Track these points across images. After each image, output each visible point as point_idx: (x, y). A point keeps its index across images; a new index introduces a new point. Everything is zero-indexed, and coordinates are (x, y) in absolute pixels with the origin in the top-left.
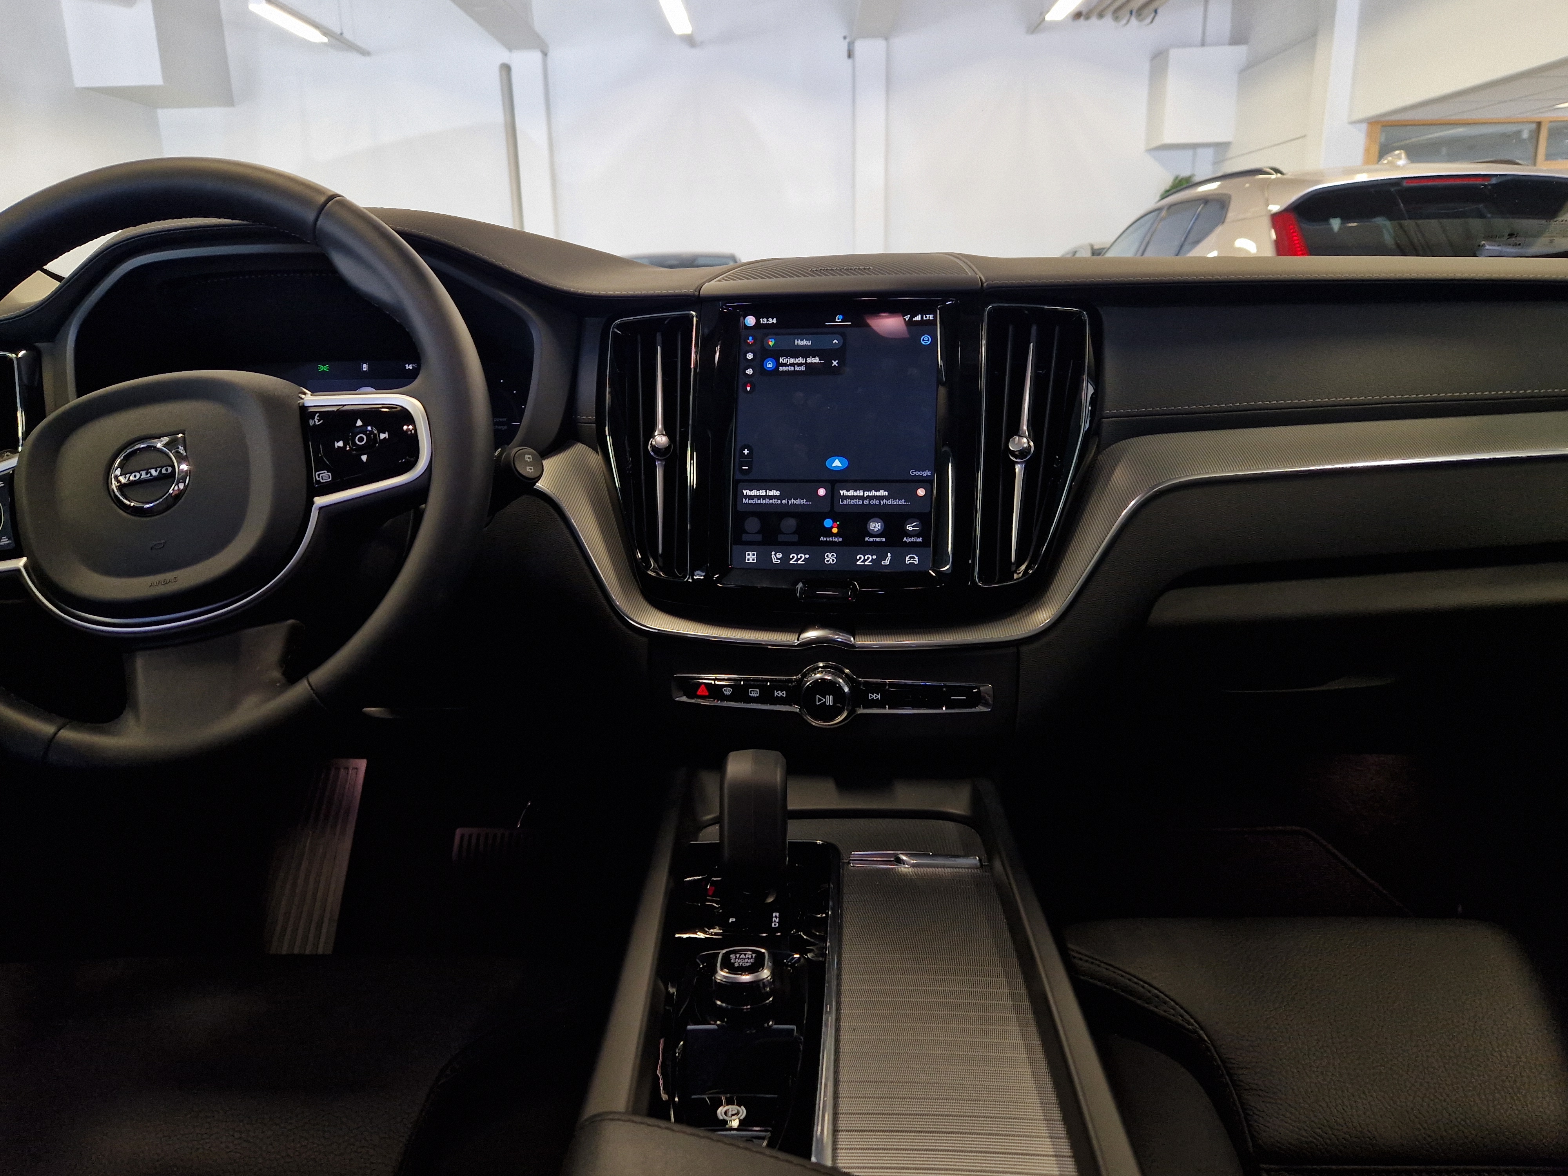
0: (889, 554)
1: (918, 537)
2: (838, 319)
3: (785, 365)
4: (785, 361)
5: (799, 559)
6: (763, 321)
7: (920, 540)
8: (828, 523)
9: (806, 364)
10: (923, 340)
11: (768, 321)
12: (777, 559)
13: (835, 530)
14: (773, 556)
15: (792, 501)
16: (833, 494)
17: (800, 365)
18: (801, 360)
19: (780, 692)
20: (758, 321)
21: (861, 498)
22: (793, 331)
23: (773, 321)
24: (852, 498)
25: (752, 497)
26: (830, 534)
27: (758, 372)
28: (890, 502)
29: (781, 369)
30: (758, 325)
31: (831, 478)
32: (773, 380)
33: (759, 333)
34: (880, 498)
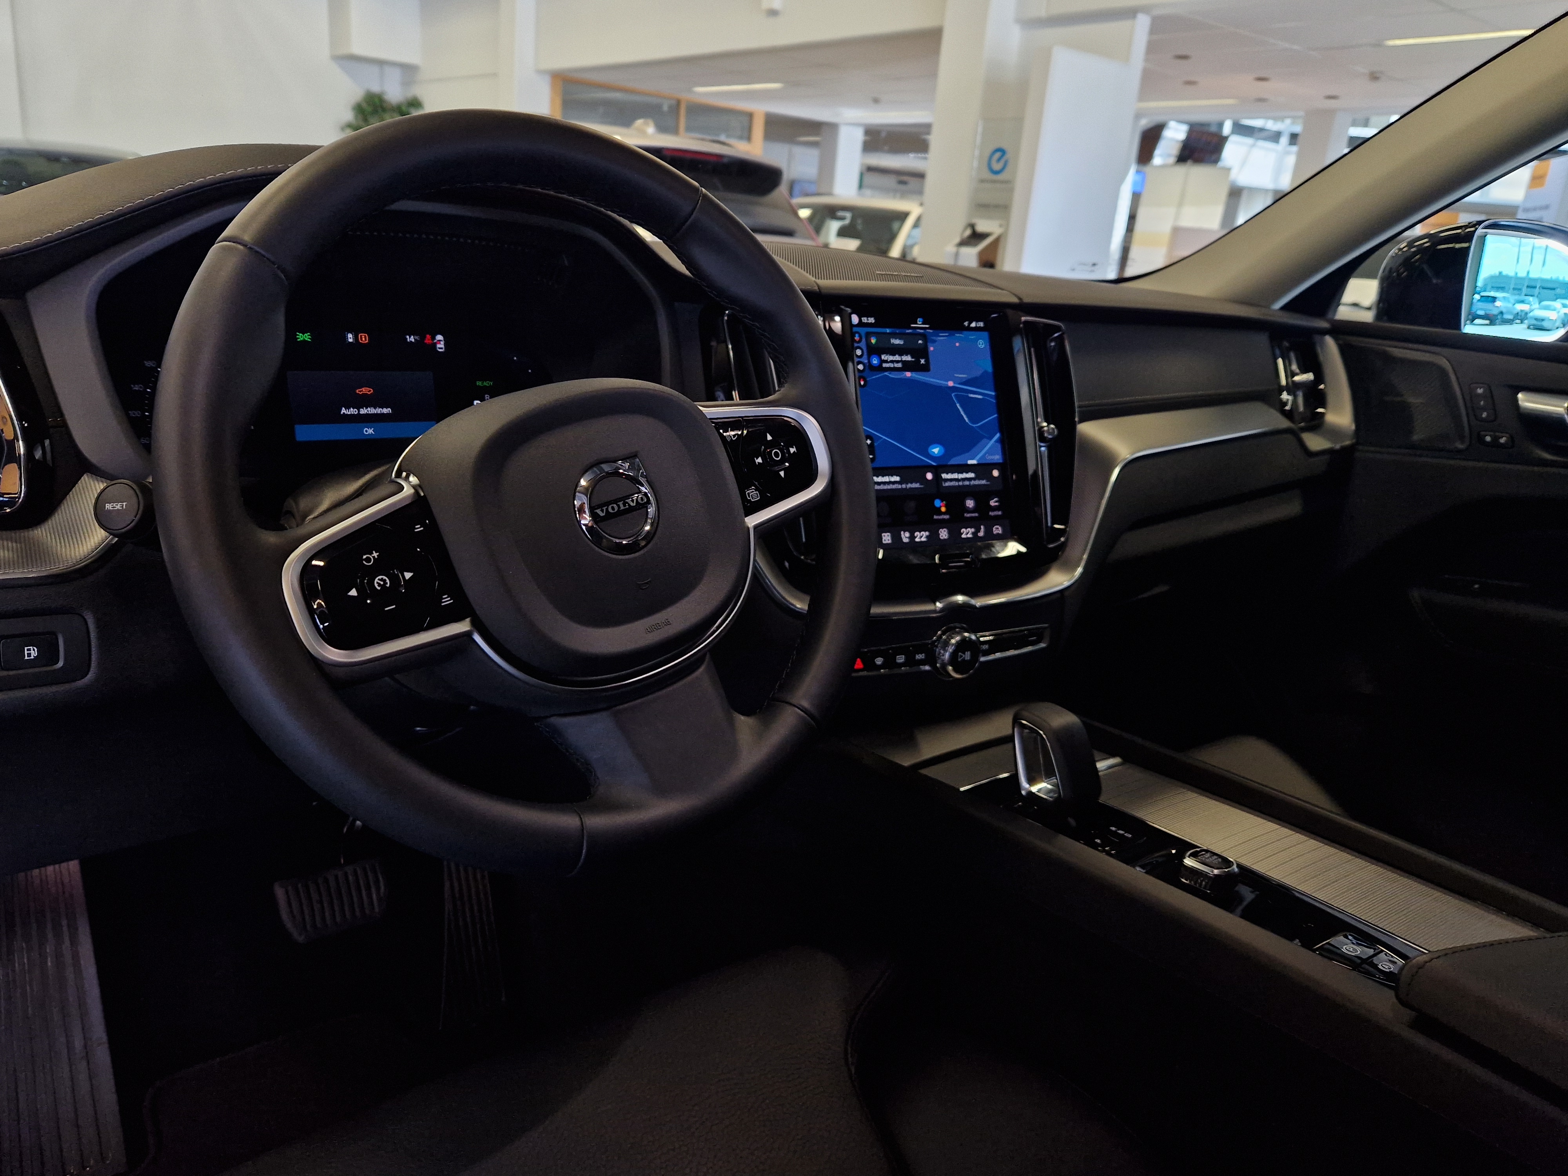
0: (982, 527)
1: (999, 511)
2: (919, 322)
3: (886, 362)
4: (886, 359)
5: (921, 536)
6: (864, 320)
7: (1000, 513)
8: (938, 503)
9: (901, 361)
10: (979, 344)
11: (868, 320)
12: (906, 537)
13: (943, 509)
14: (903, 536)
15: (909, 486)
16: (937, 477)
17: (897, 362)
18: (897, 358)
19: (920, 655)
20: (860, 320)
21: (957, 480)
22: (888, 331)
23: (872, 320)
24: (951, 480)
25: (879, 484)
26: (940, 513)
27: (867, 368)
28: (977, 482)
29: (885, 365)
30: (861, 324)
31: (934, 464)
32: (880, 375)
33: (863, 331)
34: (970, 479)
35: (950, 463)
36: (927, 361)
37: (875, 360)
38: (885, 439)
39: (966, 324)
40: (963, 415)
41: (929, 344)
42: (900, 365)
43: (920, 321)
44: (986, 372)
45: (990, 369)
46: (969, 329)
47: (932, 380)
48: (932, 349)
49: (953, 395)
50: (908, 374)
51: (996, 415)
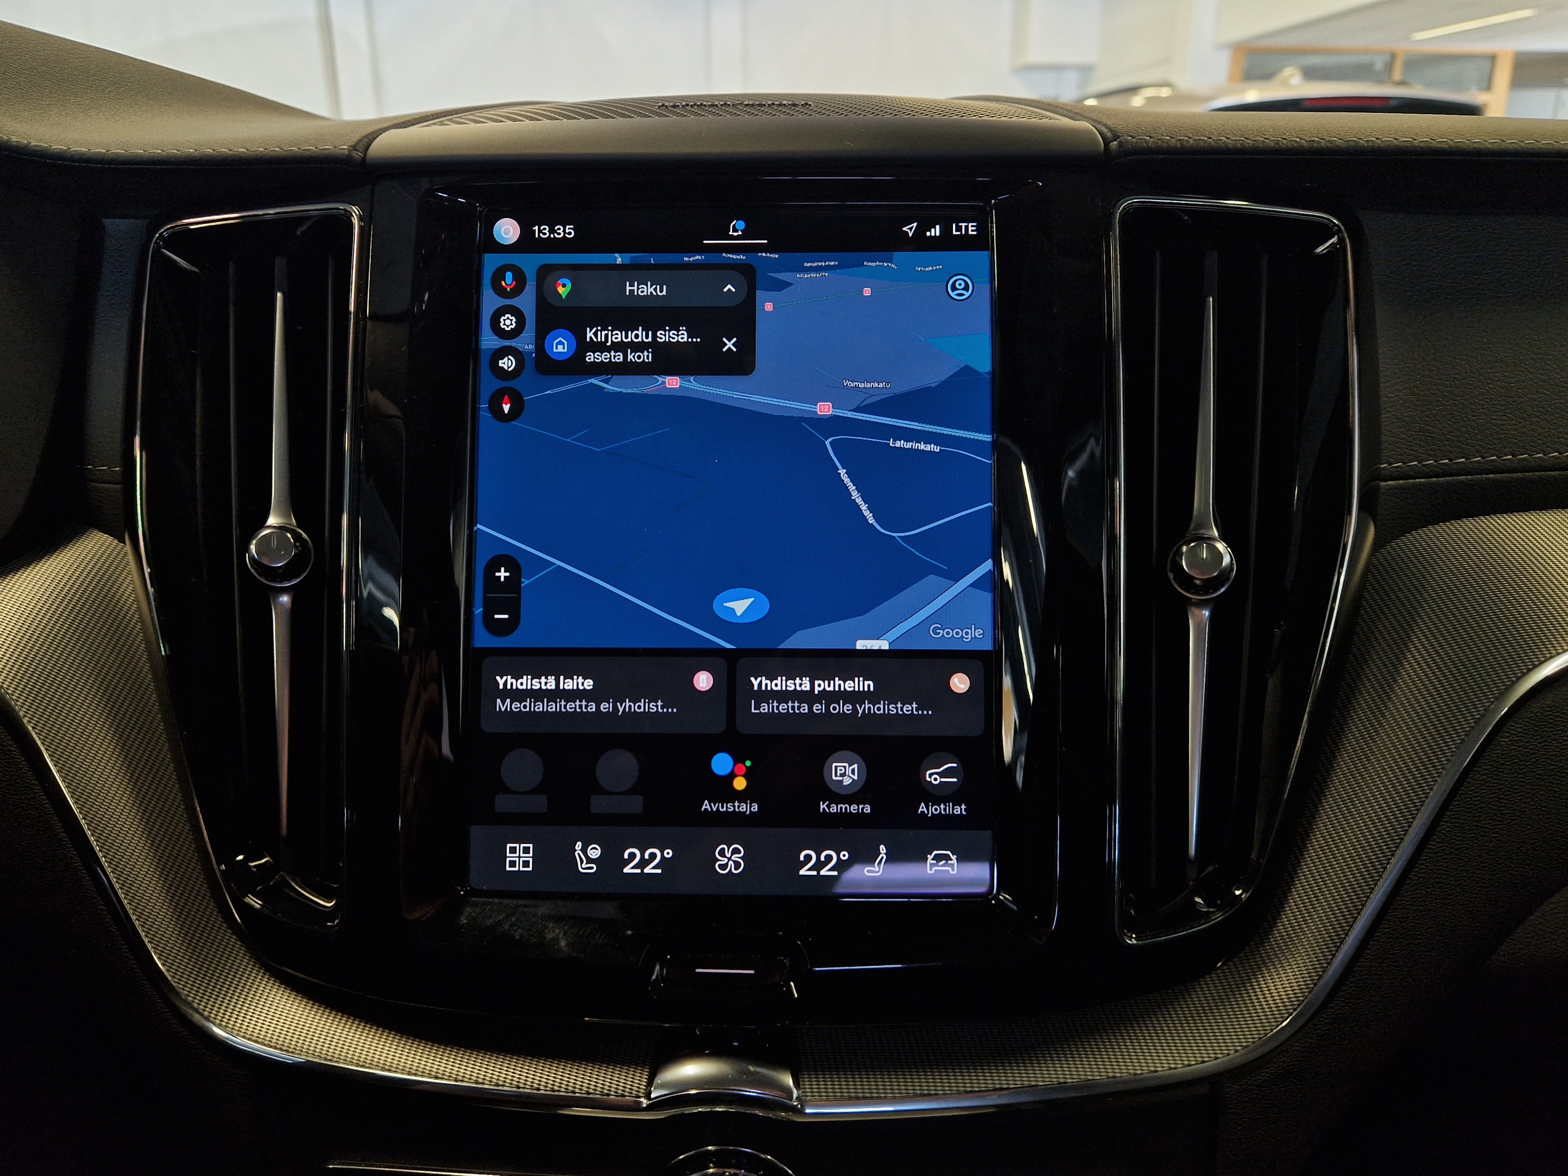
0: (883, 849)
1: (957, 803)
2: (735, 230)
3: (601, 347)
4: (600, 339)
5: (646, 860)
6: (542, 232)
7: (961, 810)
8: (721, 764)
9: (654, 345)
10: (954, 288)
11: (552, 231)
12: (590, 861)
14: (578, 854)
15: (627, 705)
16: (732, 685)
17: (639, 347)
18: (640, 335)
20: (526, 232)
21: (808, 697)
22: (619, 259)
23: (567, 231)
24: (783, 696)
25: (519, 695)
26: (727, 793)
27: (529, 365)
28: (880, 708)
29: (590, 357)
30: (527, 243)
31: (728, 646)
32: (571, 386)
33: (530, 263)
34: (855, 697)
35: (785, 645)
36: (747, 345)
37: (560, 343)
38: (559, 566)
39: (910, 229)
40: (859, 501)
41: (759, 294)
42: (646, 356)
43: (738, 226)
44: (967, 371)
45: (983, 363)
46: (921, 243)
47: (755, 398)
48: (769, 307)
49: (827, 443)
50: (673, 382)
51: (990, 504)
